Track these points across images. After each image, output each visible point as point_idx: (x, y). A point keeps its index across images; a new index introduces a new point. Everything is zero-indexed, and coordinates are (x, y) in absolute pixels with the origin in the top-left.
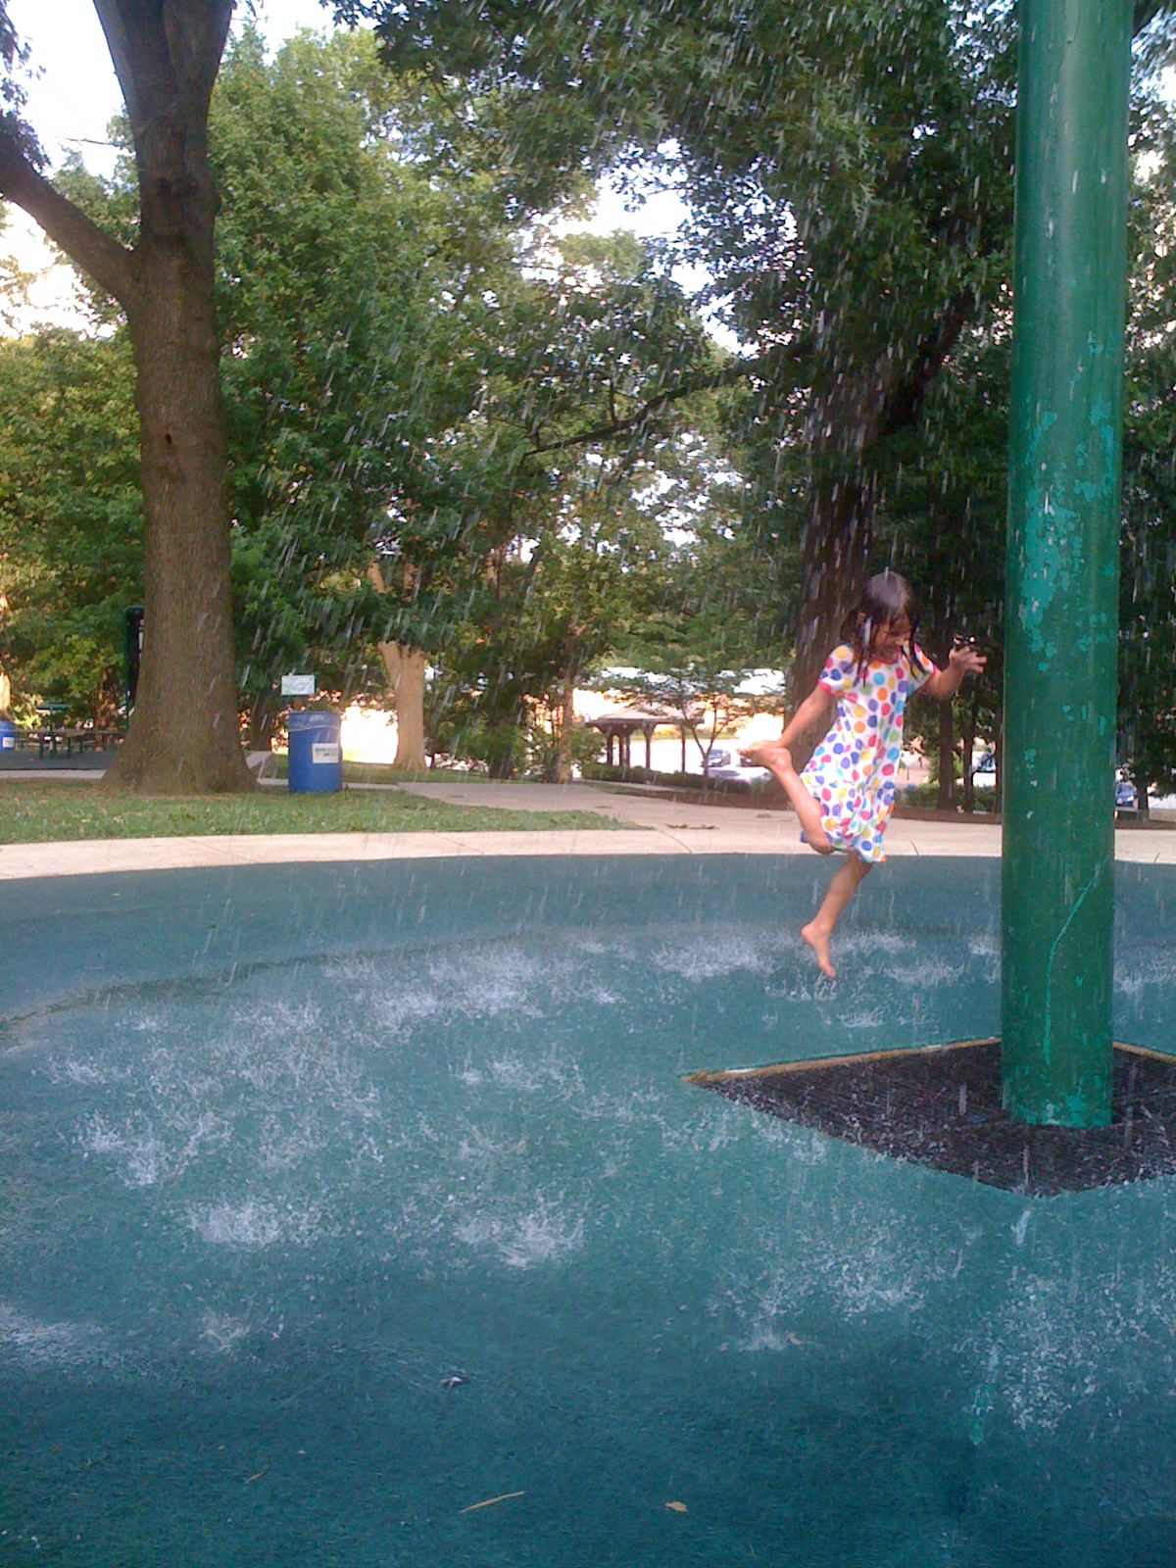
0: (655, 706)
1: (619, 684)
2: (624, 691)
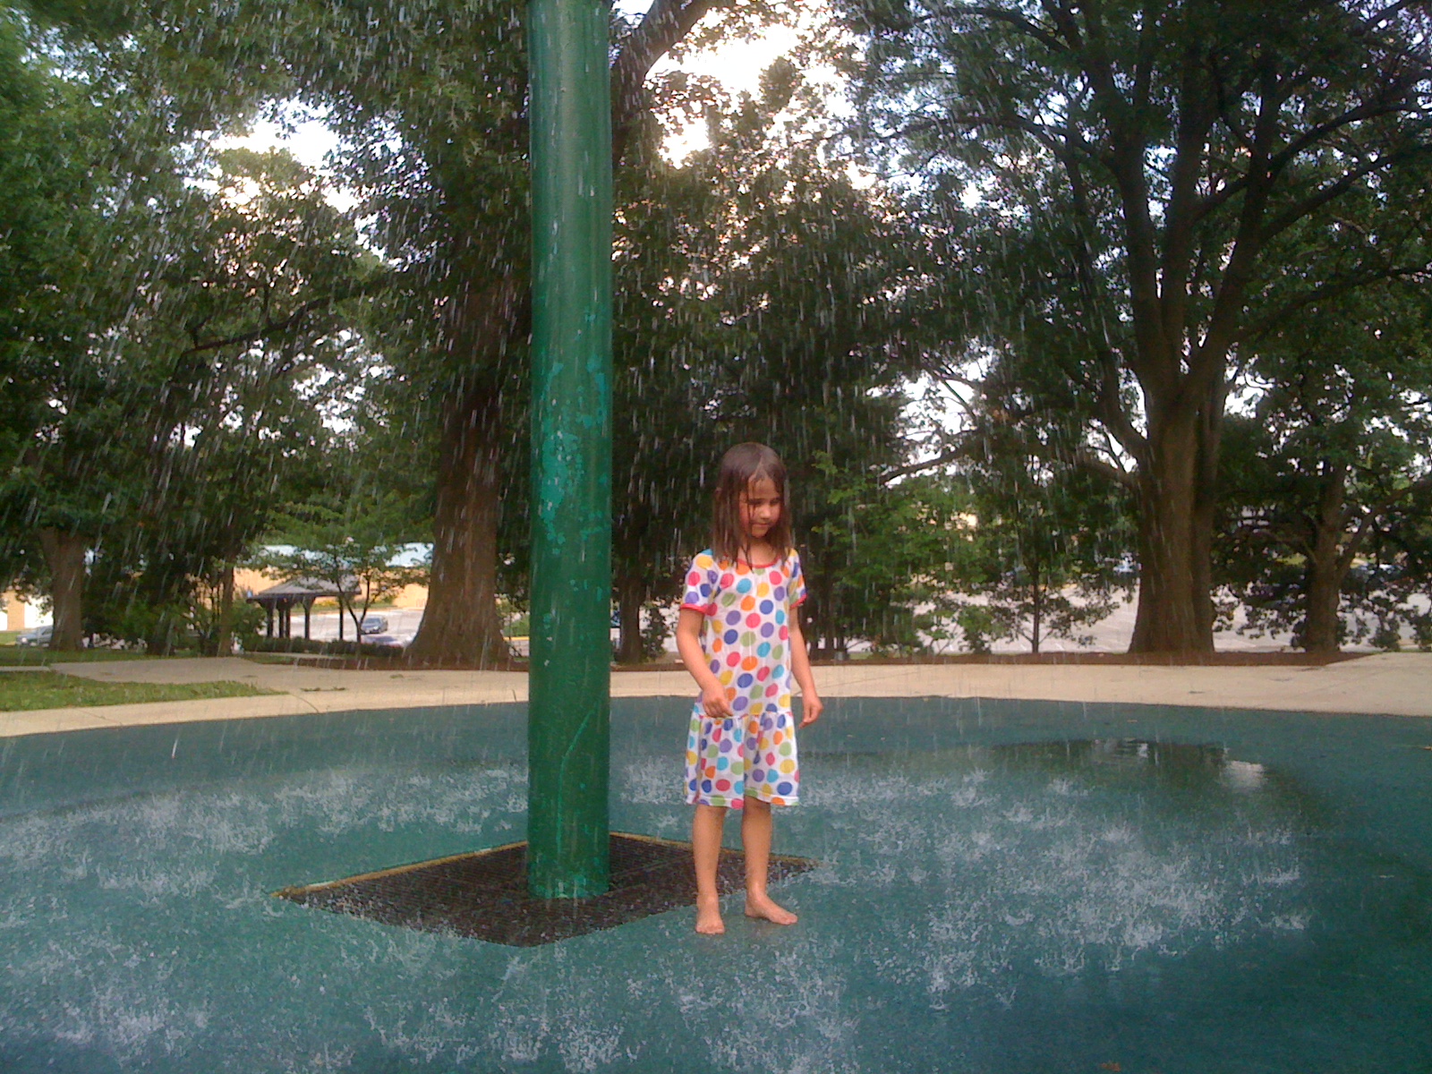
0: (312, 580)
1: (279, 561)
2: (281, 568)
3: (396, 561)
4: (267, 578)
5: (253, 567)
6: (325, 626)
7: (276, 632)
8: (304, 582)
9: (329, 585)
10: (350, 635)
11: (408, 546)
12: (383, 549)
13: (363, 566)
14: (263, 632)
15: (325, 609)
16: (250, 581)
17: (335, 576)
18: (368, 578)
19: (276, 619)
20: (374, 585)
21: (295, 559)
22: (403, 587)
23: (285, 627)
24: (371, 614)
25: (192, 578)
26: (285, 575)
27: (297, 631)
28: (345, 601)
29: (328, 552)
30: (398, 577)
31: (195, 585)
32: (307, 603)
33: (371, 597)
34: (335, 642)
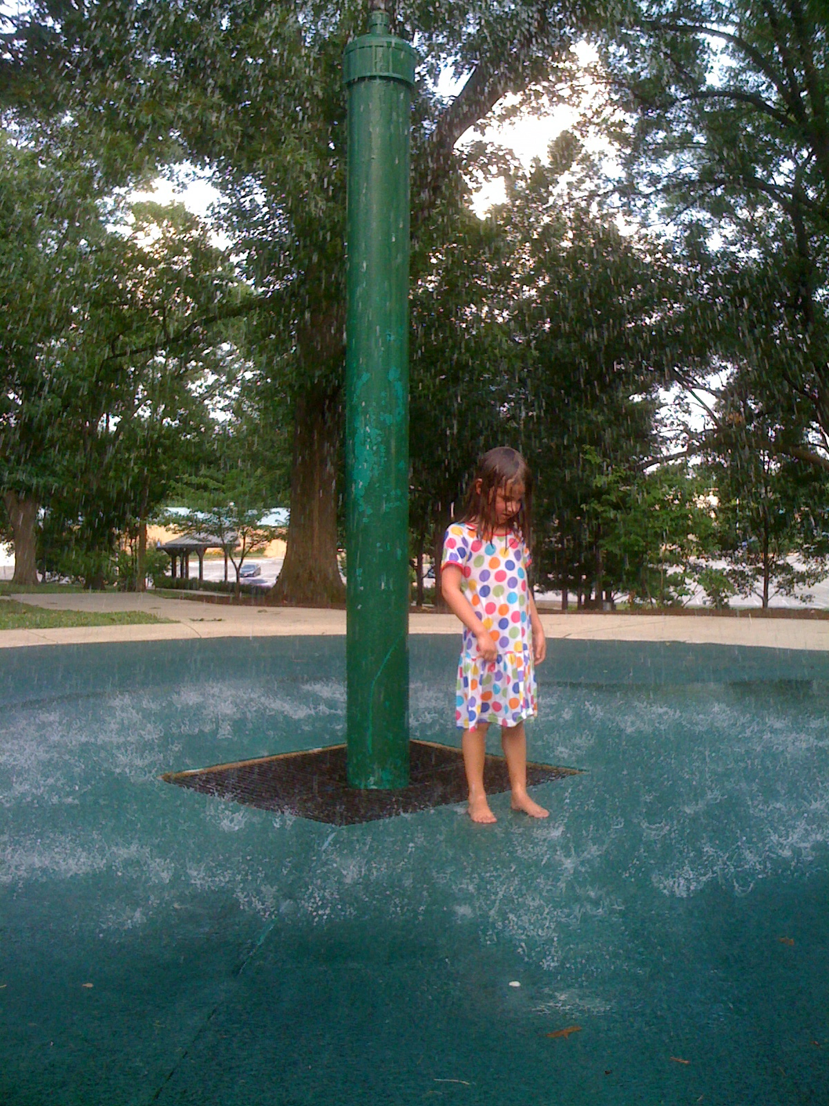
0: (203, 535)
1: (177, 520)
2: (180, 525)
3: (265, 521)
4: (170, 532)
5: (160, 524)
6: (214, 570)
7: (178, 573)
8: (197, 536)
9: (215, 539)
10: (232, 578)
11: (274, 510)
12: (255, 512)
13: (239, 525)
14: (169, 574)
15: (212, 557)
16: (159, 535)
17: (219, 531)
18: (244, 534)
19: (178, 563)
20: (248, 540)
21: (189, 518)
22: (270, 541)
23: (185, 570)
24: (247, 561)
25: (117, 532)
26: (183, 530)
27: (193, 574)
28: (228, 551)
29: (214, 513)
30: (266, 534)
31: (119, 537)
32: (200, 551)
33: (247, 549)
34: (221, 582)
